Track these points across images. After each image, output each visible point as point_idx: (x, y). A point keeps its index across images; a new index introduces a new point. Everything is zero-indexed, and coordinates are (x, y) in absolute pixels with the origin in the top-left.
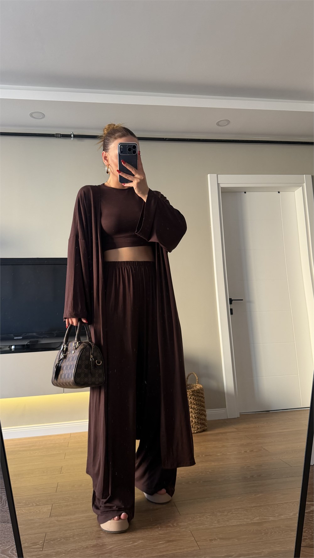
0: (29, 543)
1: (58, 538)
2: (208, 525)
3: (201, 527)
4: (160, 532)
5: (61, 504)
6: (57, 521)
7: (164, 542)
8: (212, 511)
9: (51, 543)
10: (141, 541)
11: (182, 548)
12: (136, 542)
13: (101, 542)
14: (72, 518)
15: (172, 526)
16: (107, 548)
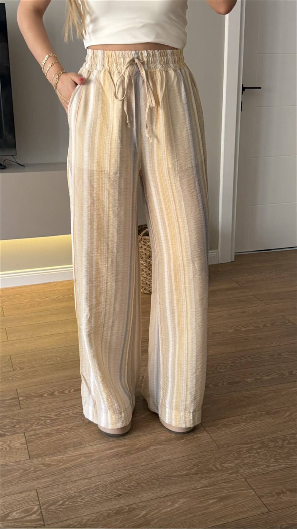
0: (18, 511)
1: (59, 499)
2: (264, 466)
3: (256, 469)
4: (204, 482)
5: (38, 432)
6: (44, 465)
7: (215, 500)
8: (260, 439)
9: (52, 509)
10: (182, 501)
11: (244, 510)
12: (176, 503)
13: (127, 504)
14: (64, 458)
15: (215, 469)
16: (139, 515)
